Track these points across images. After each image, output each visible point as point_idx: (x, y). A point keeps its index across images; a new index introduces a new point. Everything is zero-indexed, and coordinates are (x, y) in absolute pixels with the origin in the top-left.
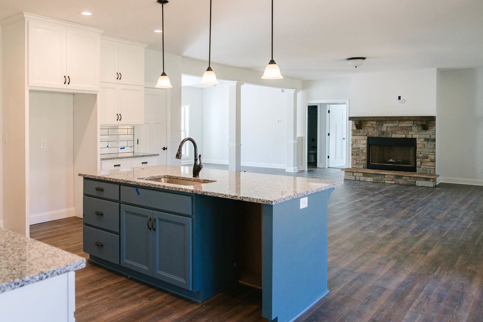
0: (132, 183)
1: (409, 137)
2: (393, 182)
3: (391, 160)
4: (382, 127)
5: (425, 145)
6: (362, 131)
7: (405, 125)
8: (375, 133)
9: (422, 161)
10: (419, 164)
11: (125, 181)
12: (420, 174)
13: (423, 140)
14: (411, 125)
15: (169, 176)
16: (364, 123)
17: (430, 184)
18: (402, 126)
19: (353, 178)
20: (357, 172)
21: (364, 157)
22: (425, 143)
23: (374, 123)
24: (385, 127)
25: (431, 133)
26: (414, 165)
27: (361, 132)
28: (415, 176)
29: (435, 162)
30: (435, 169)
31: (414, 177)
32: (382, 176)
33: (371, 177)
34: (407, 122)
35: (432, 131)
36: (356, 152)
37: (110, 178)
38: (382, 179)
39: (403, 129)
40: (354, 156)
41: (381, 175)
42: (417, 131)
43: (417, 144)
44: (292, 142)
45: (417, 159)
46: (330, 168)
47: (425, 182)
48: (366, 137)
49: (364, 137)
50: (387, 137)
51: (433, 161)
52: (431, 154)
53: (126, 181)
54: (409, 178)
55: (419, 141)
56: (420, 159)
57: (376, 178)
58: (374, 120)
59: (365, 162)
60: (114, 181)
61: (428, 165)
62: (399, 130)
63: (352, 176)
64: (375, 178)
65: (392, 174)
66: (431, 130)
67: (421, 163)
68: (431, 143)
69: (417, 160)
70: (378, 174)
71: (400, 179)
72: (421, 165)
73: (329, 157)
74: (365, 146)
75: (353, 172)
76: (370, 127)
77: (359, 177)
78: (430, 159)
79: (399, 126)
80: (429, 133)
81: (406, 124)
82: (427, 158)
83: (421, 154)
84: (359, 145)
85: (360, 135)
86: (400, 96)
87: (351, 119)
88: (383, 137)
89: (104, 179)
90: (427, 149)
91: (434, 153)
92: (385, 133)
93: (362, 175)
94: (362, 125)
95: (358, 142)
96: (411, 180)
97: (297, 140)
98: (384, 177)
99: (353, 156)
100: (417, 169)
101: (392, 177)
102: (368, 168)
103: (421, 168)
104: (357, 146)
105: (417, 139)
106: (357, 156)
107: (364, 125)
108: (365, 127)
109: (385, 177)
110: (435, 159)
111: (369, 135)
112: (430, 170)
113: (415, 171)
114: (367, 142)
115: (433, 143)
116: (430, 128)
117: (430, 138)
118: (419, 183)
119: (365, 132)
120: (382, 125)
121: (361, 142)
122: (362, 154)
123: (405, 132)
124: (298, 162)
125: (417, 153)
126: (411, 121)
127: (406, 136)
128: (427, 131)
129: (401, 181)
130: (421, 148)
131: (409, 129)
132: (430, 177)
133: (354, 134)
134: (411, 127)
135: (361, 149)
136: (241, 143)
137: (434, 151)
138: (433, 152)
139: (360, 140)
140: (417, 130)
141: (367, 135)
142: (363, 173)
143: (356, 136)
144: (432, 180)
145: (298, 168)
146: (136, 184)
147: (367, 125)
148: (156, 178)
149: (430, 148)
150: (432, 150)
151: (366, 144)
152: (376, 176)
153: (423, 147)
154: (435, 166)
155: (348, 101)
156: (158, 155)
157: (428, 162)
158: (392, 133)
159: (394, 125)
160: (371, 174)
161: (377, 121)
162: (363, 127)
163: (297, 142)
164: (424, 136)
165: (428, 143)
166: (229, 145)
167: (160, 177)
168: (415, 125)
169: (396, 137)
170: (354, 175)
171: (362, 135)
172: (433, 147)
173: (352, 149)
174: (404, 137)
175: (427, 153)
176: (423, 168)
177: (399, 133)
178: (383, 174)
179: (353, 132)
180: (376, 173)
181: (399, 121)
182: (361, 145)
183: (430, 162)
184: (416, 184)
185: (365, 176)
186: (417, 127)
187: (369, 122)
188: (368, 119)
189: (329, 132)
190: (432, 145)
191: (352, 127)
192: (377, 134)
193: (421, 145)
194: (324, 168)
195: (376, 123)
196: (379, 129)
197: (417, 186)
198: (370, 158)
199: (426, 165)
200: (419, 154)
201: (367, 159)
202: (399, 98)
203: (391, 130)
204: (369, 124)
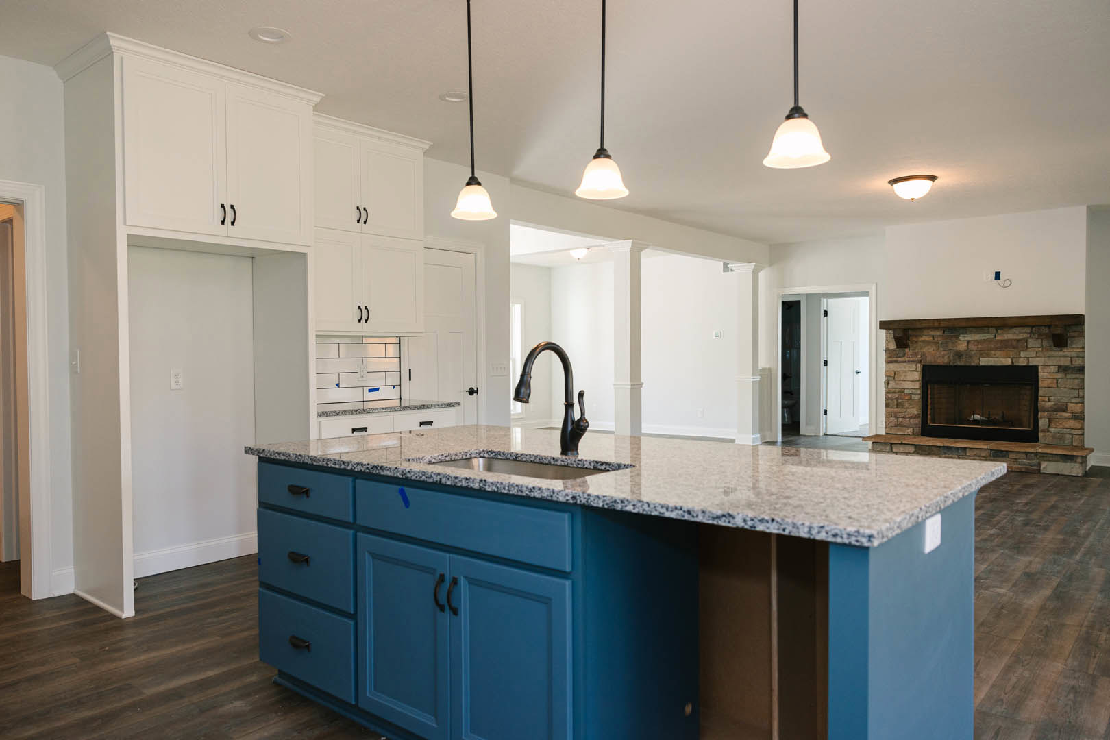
0: (388, 473)
1: (1020, 364)
3: (977, 417)
4: (956, 342)
5: (1060, 380)
6: (911, 352)
7: (1010, 337)
8: (938, 356)
9: (1052, 417)
10: (1045, 425)
11: (367, 468)
12: (1048, 446)
13: (1053, 369)
14: (1026, 336)
15: (492, 452)
16: (915, 334)
17: (1075, 469)
18: (1003, 339)
20: (902, 444)
21: (915, 411)
22: (1059, 376)
23: (938, 333)
24: (962, 342)
25: (1074, 354)
26: (1032, 426)
28: (1040, 451)
29: (1084, 419)
30: (1083, 434)
31: (1036, 454)
32: (961, 451)
34: (1016, 330)
35: (1078, 348)
36: (897, 399)
37: (328, 460)
39: (1005, 345)
40: (892, 408)
41: (957, 448)
42: (1041, 349)
43: (1040, 380)
44: (749, 379)
45: (1039, 414)
46: (828, 437)
47: (1064, 464)
49: (914, 365)
50: (968, 364)
51: (1079, 417)
52: (1073, 400)
53: (370, 467)
54: (1024, 456)
55: (1046, 371)
56: (1046, 413)
59: (918, 421)
60: (337, 466)
61: (1067, 426)
62: (997, 348)
63: (889, 452)
65: (985, 447)
66: (1072, 346)
67: (1050, 421)
68: (1074, 376)
69: (1039, 416)
70: (950, 448)
72: (1049, 427)
73: (825, 412)
74: (918, 385)
75: (892, 444)
76: (928, 343)
78: (1072, 413)
80: (1068, 354)
81: (1015, 333)
82: (1065, 410)
83: (1049, 401)
84: (903, 383)
85: (905, 362)
86: (999, 273)
87: (884, 325)
88: (959, 364)
89: (309, 462)
90: (1065, 390)
91: (1081, 398)
92: (964, 356)
93: (913, 449)
94: (910, 338)
95: (901, 376)
96: (1029, 459)
97: (760, 375)
99: (889, 409)
100: (1041, 435)
102: (923, 435)
103: (1051, 434)
104: (898, 387)
105: (1040, 367)
106: (897, 408)
107: (914, 339)
108: (916, 342)
109: (968, 454)
110: (1083, 412)
111: (926, 360)
112: (1072, 438)
113: (1036, 439)
114: (921, 376)
115: (1078, 375)
116: (1072, 342)
117: (1072, 366)
118: (1048, 467)
119: (917, 356)
120: (957, 337)
121: (908, 377)
122: (911, 404)
123: (1011, 353)
124: (762, 424)
125: (1040, 398)
126: (1026, 328)
127: (1012, 362)
128: (1064, 350)
130: (1049, 388)
131: (1021, 345)
132: (1075, 453)
133: (890, 359)
134: (1026, 340)
135: (906, 391)
136: (642, 381)
137: (1081, 394)
140: (1040, 346)
141: (921, 361)
142: (916, 446)
143: (896, 364)
144: (1079, 460)
145: (763, 437)
146: (401, 476)
147: (922, 339)
148: (456, 458)
149: (1070, 387)
150: (1077, 391)
151: (918, 381)
152: (945, 451)
153: (1055, 386)
154: (1082, 428)
155: (874, 288)
156: (459, 404)
157: (1066, 418)
158: (981, 355)
159: (985, 338)
160: (932, 448)
161: (944, 329)
162: (911, 343)
163: (758, 379)
164: (1056, 361)
165: (1066, 375)
166: (614, 385)
167: (468, 456)
168: (1037, 336)
169: (990, 364)
170: (895, 450)
171: (909, 362)
172: (1078, 385)
173: (887, 393)
174: (1009, 363)
175: (1065, 400)
176: (1055, 433)
177: (996, 356)
178: (961, 448)
179: (890, 355)
180: (946, 445)
181: (997, 328)
182: (908, 383)
183: (1072, 418)
184: (1042, 469)
185: (920, 452)
186: (1040, 341)
187: (925, 332)
188: (924, 325)
189: (827, 357)
190: (1076, 381)
191: (887, 344)
192: (946, 357)
193: (1049, 381)
194: (815, 436)
195: (944, 333)
196: (950, 348)
197: (1044, 473)
198: (929, 413)
199: (1061, 427)
200: (1044, 401)
201: (921, 415)
202: (998, 276)
203: (978, 348)
204: (926, 335)
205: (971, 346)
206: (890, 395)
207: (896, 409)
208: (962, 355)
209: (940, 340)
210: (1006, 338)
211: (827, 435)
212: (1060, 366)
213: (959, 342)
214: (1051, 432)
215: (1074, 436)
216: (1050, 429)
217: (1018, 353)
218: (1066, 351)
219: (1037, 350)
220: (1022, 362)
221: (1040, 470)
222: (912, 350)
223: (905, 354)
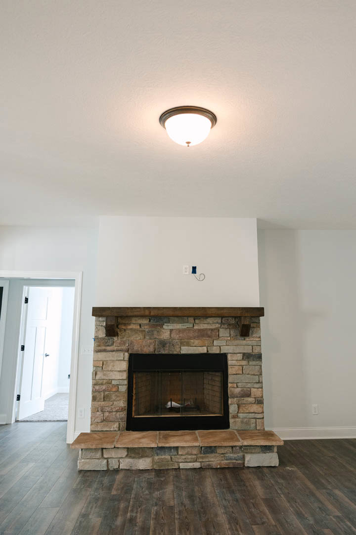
1: (214, 352)
2: (197, 465)
4: (161, 330)
5: (244, 367)
6: (119, 341)
7: (205, 326)
8: (144, 344)
9: (240, 403)
10: (235, 411)
12: (243, 433)
13: (240, 356)
14: (218, 326)
16: (123, 322)
18: (200, 328)
19: (102, 465)
20: (114, 448)
21: (122, 403)
22: (244, 363)
23: (145, 321)
24: (167, 331)
25: (254, 343)
26: (223, 412)
27: (115, 344)
28: (245, 444)
29: (263, 403)
30: (263, 418)
31: (241, 447)
32: (172, 450)
33: (147, 456)
34: (210, 320)
35: (256, 338)
36: (104, 391)
38: (171, 458)
39: (202, 334)
40: (99, 401)
41: (170, 448)
42: (229, 338)
43: (229, 367)
46: (20, 424)
48: (127, 355)
49: (122, 354)
50: (171, 353)
51: (260, 401)
52: (256, 385)
54: (231, 450)
55: (234, 359)
56: (235, 399)
57: (160, 457)
58: (143, 316)
59: (124, 415)
61: (252, 410)
62: (195, 337)
63: (99, 459)
64: (156, 458)
65: (196, 445)
66: (254, 336)
67: (239, 408)
68: (254, 363)
69: (230, 402)
70: (162, 448)
71: (213, 455)
72: (238, 412)
73: (19, 398)
74: (125, 376)
75: (102, 449)
76: (136, 331)
77: (117, 460)
78: (255, 398)
79: (196, 327)
80: (250, 343)
81: (209, 323)
82: (249, 395)
83: (237, 387)
84: (112, 373)
85: (113, 351)
86: (196, 267)
87: (98, 312)
88: (163, 352)
90: (249, 376)
91: (261, 383)
92: (167, 345)
93: (125, 453)
94: (119, 326)
95: (108, 366)
96: (235, 454)
98: (178, 453)
99: (96, 403)
100: (231, 421)
101: (195, 451)
102: (128, 429)
103: (240, 419)
104: (105, 377)
105: (229, 355)
106: (104, 401)
107: (124, 327)
108: (125, 330)
109: (180, 453)
110: (262, 397)
111: (133, 349)
112: (256, 421)
113: (228, 426)
114: (128, 365)
115: (257, 362)
116: (252, 332)
117: (253, 354)
118: (252, 460)
119: (124, 343)
120: (162, 326)
121: (116, 367)
122: (118, 396)
123: (207, 342)
125: (230, 385)
126: (218, 318)
127: (208, 351)
128: (247, 339)
129: (215, 460)
130: (236, 374)
131: (211, 335)
133: (100, 348)
134: (218, 330)
135: (113, 382)
137: (260, 379)
138: (259, 382)
139: (113, 361)
140: (228, 335)
141: (128, 349)
142: (128, 448)
143: (104, 354)
149: (252, 373)
150: (257, 377)
151: (125, 371)
152: (158, 451)
153: (241, 372)
154: (263, 412)
155: (79, 277)
157: (251, 403)
158: (182, 344)
159: (185, 327)
160: (146, 449)
161: (151, 317)
162: (120, 331)
164: (241, 349)
165: (248, 362)
168: (226, 326)
169: (189, 352)
170: (105, 456)
171: (117, 351)
172: (258, 371)
173: (94, 385)
174: (205, 351)
175: (249, 386)
176: (243, 418)
177: (195, 344)
178: (174, 447)
179: (98, 343)
180: (160, 445)
181: (196, 318)
182: (115, 373)
183: (255, 403)
184: (246, 462)
185: (133, 455)
186: (228, 330)
187: (133, 320)
188: (136, 313)
189: (24, 342)
190: (257, 368)
191: (96, 332)
192: (151, 347)
193: (237, 368)
194: (7, 424)
195: (150, 321)
196: (155, 336)
197: (248, 467)
198: (134, 404)
199: (247, 411)
200: (233, 387)
201: (126, 408)
202: (194, 270)
203: (179, 337)
204: (134, 324)
205: (174, 335)
206: (97, 387)
207: (103, 403)
208: (166, 344)
209: (146, 328)
210: (202, 328)
211: (18, 421)
212: (244, 354)
213: (163, 330)
214: (240, 418)
215: (257, 420)
216: (239, 415)
217: (212, 342)
218: (248, 341)
219: (226, 338)
220: (215, 350)
221: (244, 463)
222: (121, 339)
223: (114, 342)
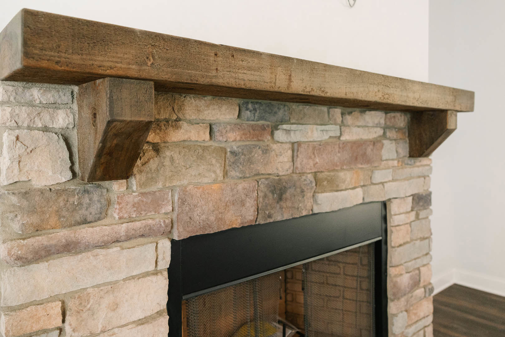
7: (360, 134)
22: (413, 216)
23: (227, 115)
24: (284, 149)
27: (114, 212)
39: (355, 154)
42: (396, 163)
43: (391, 230)
48: (166, 246)
49: (149, 250)
52: (426, 260)
56: (403, 300)
62: (344, 164)
68: (425, 213)
69: (392, 310)
79: (346, 137)
80: (422, 171)
83: (406, 272)
85: (111, 243)
108: (158, 149)
112: (425, 333)
117: (424, 193)
120: (275, 130)
123: (362, 176)
127: (364, 198)
138: (428, 253)
139: (113, 285)
149: (422, 236)
150: (428, 241)
153: (409, 238)
157: (419, 301)
158: (319, 185)
165: (417, 213)
168: (393, 134)
171: (130, 238)
174: (360, 200)
175: (418, 263)
183: (424, 297)
192: (247, 203)
195: (241, 114)
204: (190, 122)
205: (301, 161)
208: (285, 190)
209: (232, 140)
210: (355, 138)
212: (414, 197)
213: (275, 147)
215: (426, 330)
217: (371, 174)
219: (391, 163)
220: (375, 195)
222: (141, 185)
223: (109, 203)
